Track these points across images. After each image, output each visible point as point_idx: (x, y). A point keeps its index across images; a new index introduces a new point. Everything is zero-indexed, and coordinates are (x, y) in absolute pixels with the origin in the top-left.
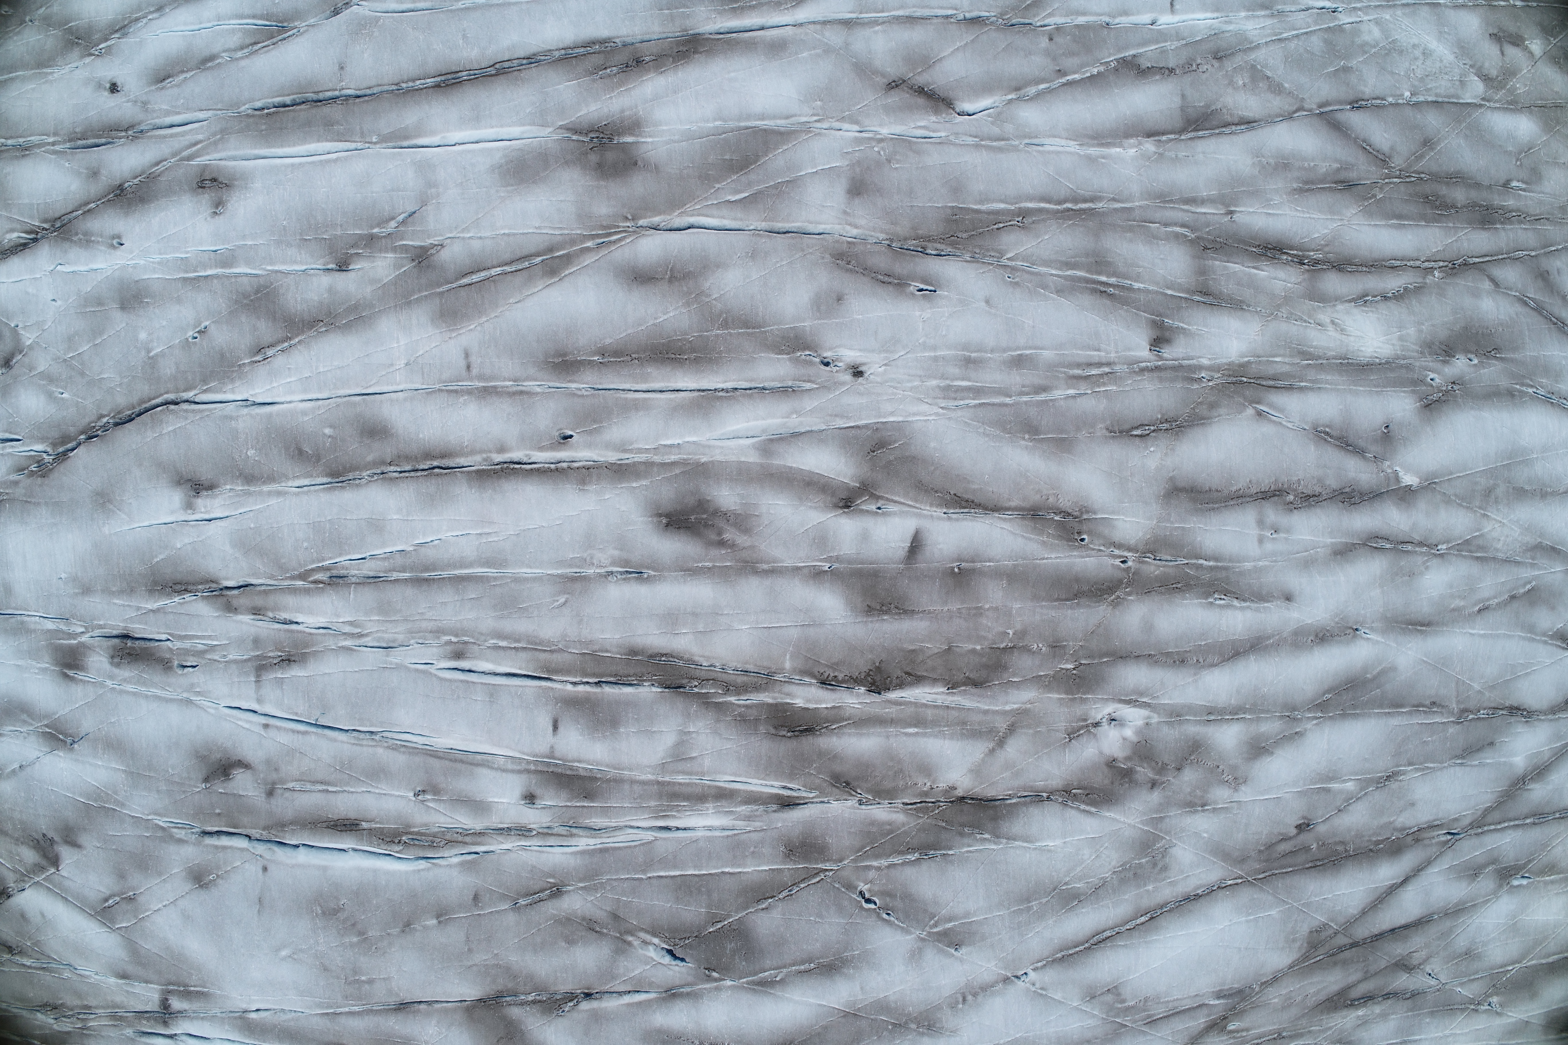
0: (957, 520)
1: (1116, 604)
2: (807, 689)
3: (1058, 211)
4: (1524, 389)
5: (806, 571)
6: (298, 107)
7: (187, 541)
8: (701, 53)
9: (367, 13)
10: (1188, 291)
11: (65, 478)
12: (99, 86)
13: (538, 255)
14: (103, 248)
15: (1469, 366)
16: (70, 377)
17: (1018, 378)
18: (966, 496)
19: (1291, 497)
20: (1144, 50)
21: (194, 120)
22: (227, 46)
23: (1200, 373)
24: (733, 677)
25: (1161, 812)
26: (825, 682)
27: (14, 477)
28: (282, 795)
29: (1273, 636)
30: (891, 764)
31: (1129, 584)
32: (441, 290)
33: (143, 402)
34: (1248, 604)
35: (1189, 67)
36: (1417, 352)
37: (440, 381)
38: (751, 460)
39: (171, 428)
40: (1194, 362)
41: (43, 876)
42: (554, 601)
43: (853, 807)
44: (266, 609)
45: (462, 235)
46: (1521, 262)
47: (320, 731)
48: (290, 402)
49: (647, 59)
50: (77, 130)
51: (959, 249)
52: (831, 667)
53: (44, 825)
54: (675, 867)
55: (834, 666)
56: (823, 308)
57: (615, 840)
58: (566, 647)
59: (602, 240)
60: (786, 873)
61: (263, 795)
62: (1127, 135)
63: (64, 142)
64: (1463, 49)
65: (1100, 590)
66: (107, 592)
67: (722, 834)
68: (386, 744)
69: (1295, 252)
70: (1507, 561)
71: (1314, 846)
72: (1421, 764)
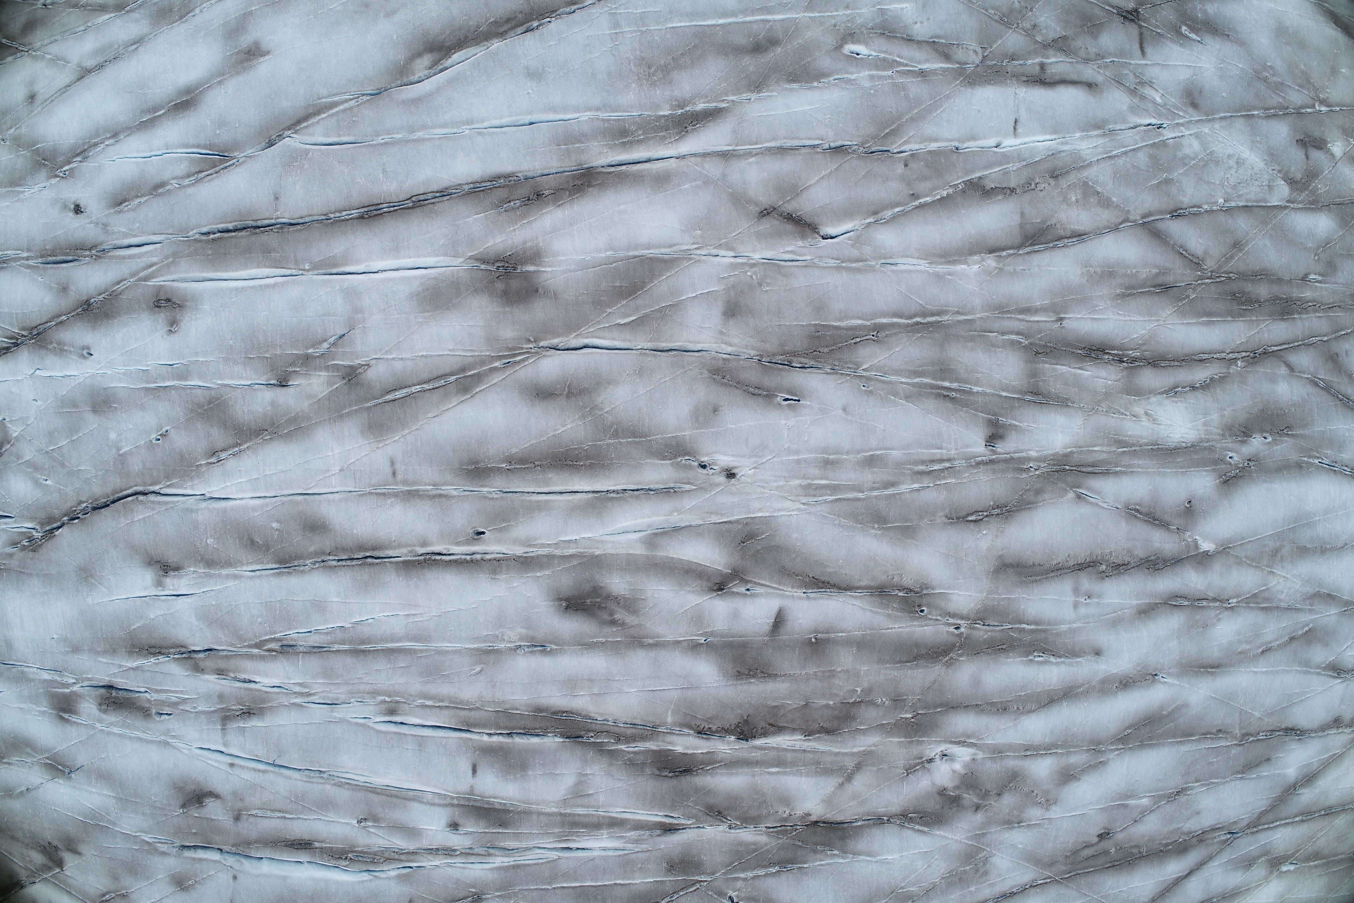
0: (815, 599)
1: (949, 664)
2: (685, 738)
3: (908, 325)
4: (1311, 460)
5: (685, 644)
6: (240, 234)
7: (159, 613)
8: (594, 186)
9: (299, 145)
10: (1020, 392)
11: (52, 554)
12: (65, 207)
13: (452, 374)
14: (75, 357)
15: (1264, 444)
16: (53, 467)
17: (870, 476)
18: (823, 579)
19: (1104, 567)
20: (989, 172)
21: (149, 242)
22: (175, 174)
23: (1028, 464)
24: (624, 730)
25: (983, 829)
26: (701, 733)
27: (9, 550)
28: (247, 820)
29: (1083, 685)
30: (756, 797)
31: (961, 647)
32: (369, 405)
33: (115, 492)
34: (1063, 659)
35: (1028, 186)
36: (1219, 435)
37: (370, 486)
38: (638, 552)
39: (140, 517)
40: (1024, 454)
41: (50, 874)
42: (472, 670)
43: (724, 832)
44: (228, 671)
45: (385, 357)
46: (1315, 347)
47: (277, 769)
48: (242, 499)
49: (546, 192)
50: (47, 247)
51: (820, 362)
52: (707, 721)
53: (48, 835)
54: (576, 880)
55: (709, 720)
56: (701, 418)
57: (525, 858)
58: (482, 706)
59: (508, 360)
60: (668, 884)
61: (232, 820)
62: (972, 253)
63: (37, 258)
64: (1272, 156)
65: (936, 653)
66: (93, 651)
67: (615, 854)
68: (333, 782)
69: (1116, 352)
70: (1289, 609)
71: (1113, 850)
72: (1207, 780)
